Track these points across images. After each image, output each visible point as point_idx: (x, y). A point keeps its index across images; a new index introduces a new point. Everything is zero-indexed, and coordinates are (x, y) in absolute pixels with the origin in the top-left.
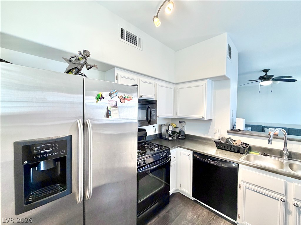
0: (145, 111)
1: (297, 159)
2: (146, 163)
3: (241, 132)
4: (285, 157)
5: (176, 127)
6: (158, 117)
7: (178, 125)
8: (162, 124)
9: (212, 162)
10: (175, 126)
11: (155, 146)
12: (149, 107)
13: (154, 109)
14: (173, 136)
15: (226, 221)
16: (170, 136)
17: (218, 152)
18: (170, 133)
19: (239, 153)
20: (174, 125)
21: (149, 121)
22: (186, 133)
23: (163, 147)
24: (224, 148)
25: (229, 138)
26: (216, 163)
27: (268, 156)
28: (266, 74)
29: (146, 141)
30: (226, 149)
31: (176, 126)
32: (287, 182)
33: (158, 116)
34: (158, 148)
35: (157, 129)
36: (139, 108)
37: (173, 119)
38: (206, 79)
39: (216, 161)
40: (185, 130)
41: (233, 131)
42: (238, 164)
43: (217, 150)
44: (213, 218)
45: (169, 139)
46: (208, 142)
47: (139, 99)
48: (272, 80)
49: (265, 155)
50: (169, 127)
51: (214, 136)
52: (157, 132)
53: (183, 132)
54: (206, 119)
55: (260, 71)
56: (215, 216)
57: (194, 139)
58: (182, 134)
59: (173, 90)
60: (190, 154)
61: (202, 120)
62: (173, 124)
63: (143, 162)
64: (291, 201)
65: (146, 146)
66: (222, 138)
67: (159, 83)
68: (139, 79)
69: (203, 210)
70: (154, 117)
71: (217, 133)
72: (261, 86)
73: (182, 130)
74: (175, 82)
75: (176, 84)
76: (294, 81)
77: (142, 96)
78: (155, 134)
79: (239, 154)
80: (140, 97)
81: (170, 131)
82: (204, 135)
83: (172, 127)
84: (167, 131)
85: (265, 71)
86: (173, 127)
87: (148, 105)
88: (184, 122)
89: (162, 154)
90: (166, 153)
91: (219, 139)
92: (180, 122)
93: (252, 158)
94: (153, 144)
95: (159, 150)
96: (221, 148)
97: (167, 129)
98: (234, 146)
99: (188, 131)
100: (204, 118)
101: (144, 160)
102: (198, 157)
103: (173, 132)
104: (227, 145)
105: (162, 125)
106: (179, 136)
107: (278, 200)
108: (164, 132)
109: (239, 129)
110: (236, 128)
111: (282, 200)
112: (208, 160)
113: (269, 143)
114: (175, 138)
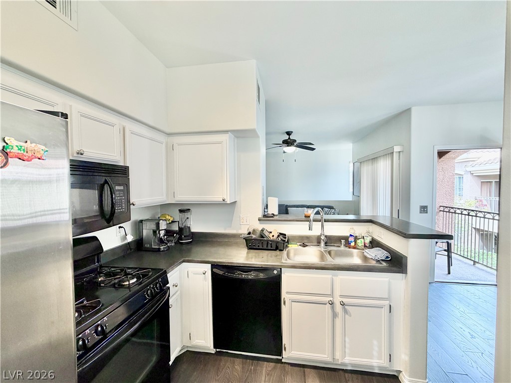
0: (95, 194)
1: (331, 243)
2: (108, 331)
3: (275, 218)
4: (322, 244)
5: (173, 222)
6: (132, 206)
7: (177, 216)
8: (141, 219)
9: (244, 276)
10: (172, 219)
11: (126, 274)
12: (106, 182)
13: (122, 188)
14: (168, 241)
15: (268, 363)
16: (161, 241)
17: (250, 255)
18: (162, 235)
19: (278, 250)
20: (170, 218)
21: (109, 218)
22: (193, 230)
23: (149, 272)
24: (258, 246)
25: (262, 230)
26: (251, 275)
27: (307, 246)
28: (289, 138)
29: (101, 267)
30: (261, 247)
31: (174, 219)
32: (333, 277)
33: (131, 202)
34: (138, 278)
35: (129, 230)
36: (73, 186)
37: (165, 206)
38: (226, 132)
39: (251, 271)
40: (190, 224)
41: (267, 217)
42: (281, 269)
43: (248, 253)
44: (251, 369)
45: (159, 248)
46: (232, 240)
47: (71, 161)
48: (295, 146)
49: (304, 246)
50: (158, 225)
51: (241, 229)
52: (130, 238)
53: (188, 230)
54: (228, 202)
55: (283, 133)
56: (252, 365)
57: (208, 239)
58: (186, 233)
59: (164, 146)
60: (206, 270)
61: (223, 204)
62: (167, 217)
63: (96, 332)
64: (337, 301)
65: (102, 282)
66: (254, 230)
67: (130, 126)
68: (71, 106)
69: (234, 363)
70: (122, 206)
71: (245, 223)
72: (284, 152)
73: (185, 226)
74: (168, 131)
75: (169, 134)
76: (313, 149)
77: (82, 154)
78: (126, 242)
79: (278, 252)
80: (75, 155)
81: (161, 232)
82: (225, 229)
83: (164, 223)
84: (154, 232)
85: (289, 133)
86: (168, 222)
87: (104, 178)
88: (189, 210)
89: (148, 290)
90: (160, 284)
91: (249, 233)
92: (181, 211)
93: (292, 254)
94: (122, 270)
95: (141, 283)
96: (254, 247)
97: (154, 227)
98: (271, 241)
99: (196, 227)
100: (226, 200)
101: (98, 325)
102: (221, 273)
103: (169, 233)
104: (261, 240)
105: (141, 221)
106: (180, 238)
107: (326, 304)
108: (147, 235)
109: (272, 214)
110: (269, 212)
111: (330, 302)
112: (238, 274)
113: (309, 230)
114: (173, 244)
